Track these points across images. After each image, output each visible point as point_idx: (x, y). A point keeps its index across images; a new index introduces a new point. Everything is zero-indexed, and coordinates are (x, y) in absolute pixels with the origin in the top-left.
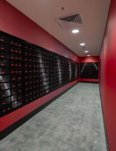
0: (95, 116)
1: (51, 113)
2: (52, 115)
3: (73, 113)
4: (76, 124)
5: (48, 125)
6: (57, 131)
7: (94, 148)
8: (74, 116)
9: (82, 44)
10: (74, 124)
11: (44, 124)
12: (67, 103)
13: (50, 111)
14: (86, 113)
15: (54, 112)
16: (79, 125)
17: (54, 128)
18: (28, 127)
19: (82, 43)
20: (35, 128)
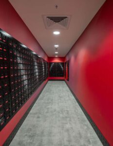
0: (76, 111)
1: (38, 117)
2: (40, 119)
3: (59, 113)
4: (67, 123)
5: (42, 133)
6: (54, 136)
7: (91, 140)
8: (61, 115)
9: (56, 46)
10: (65, 123)
11: (38, 132)
12: (48, 103)
13: (36, 116)
14: (68, 110)
15: (40, 116)
16: (70, 124)
17: (50, 134)
18: (20, 143)
19: (57, 44)
20: (29, 141)
